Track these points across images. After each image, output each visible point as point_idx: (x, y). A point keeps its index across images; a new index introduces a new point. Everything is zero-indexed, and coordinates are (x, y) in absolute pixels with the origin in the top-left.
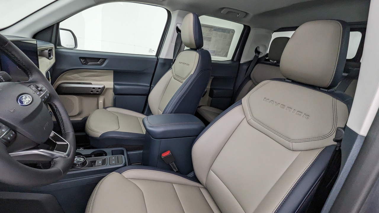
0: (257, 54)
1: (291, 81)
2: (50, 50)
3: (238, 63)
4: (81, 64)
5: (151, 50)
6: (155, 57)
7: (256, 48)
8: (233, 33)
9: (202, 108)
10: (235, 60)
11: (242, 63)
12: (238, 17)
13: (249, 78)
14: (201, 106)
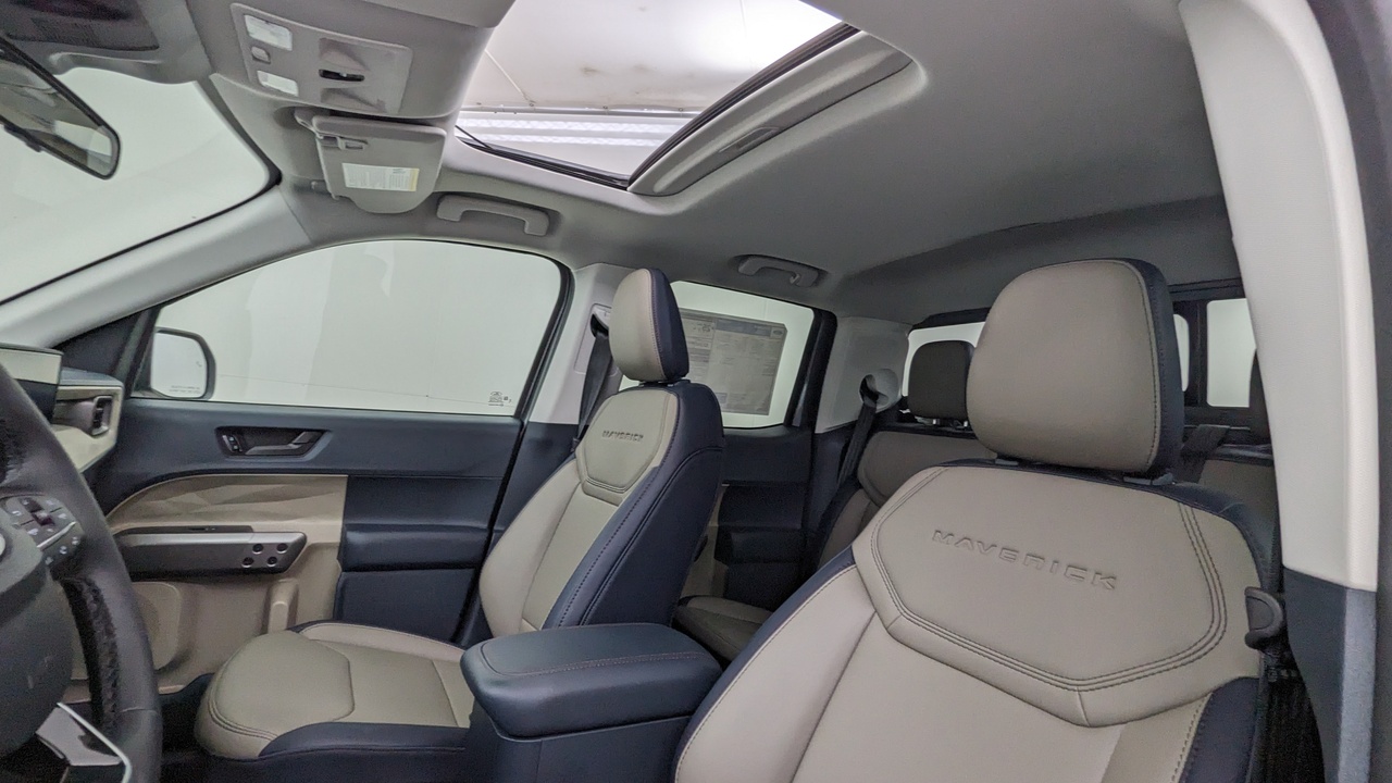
0: (869, 402)
1: (1016, 463)
2: (105, 403)
3: (810, 433)
4: (220, 451)
5: (496, 398)
6: (510, 421)
7: (864, 381)
8: (780, 336)
9: (693, 604)
10: (797, 422)
11: (822, 432)
12: (795, 284)
13: (853, 483)
14: (689, 598)
